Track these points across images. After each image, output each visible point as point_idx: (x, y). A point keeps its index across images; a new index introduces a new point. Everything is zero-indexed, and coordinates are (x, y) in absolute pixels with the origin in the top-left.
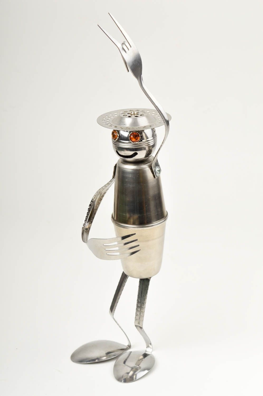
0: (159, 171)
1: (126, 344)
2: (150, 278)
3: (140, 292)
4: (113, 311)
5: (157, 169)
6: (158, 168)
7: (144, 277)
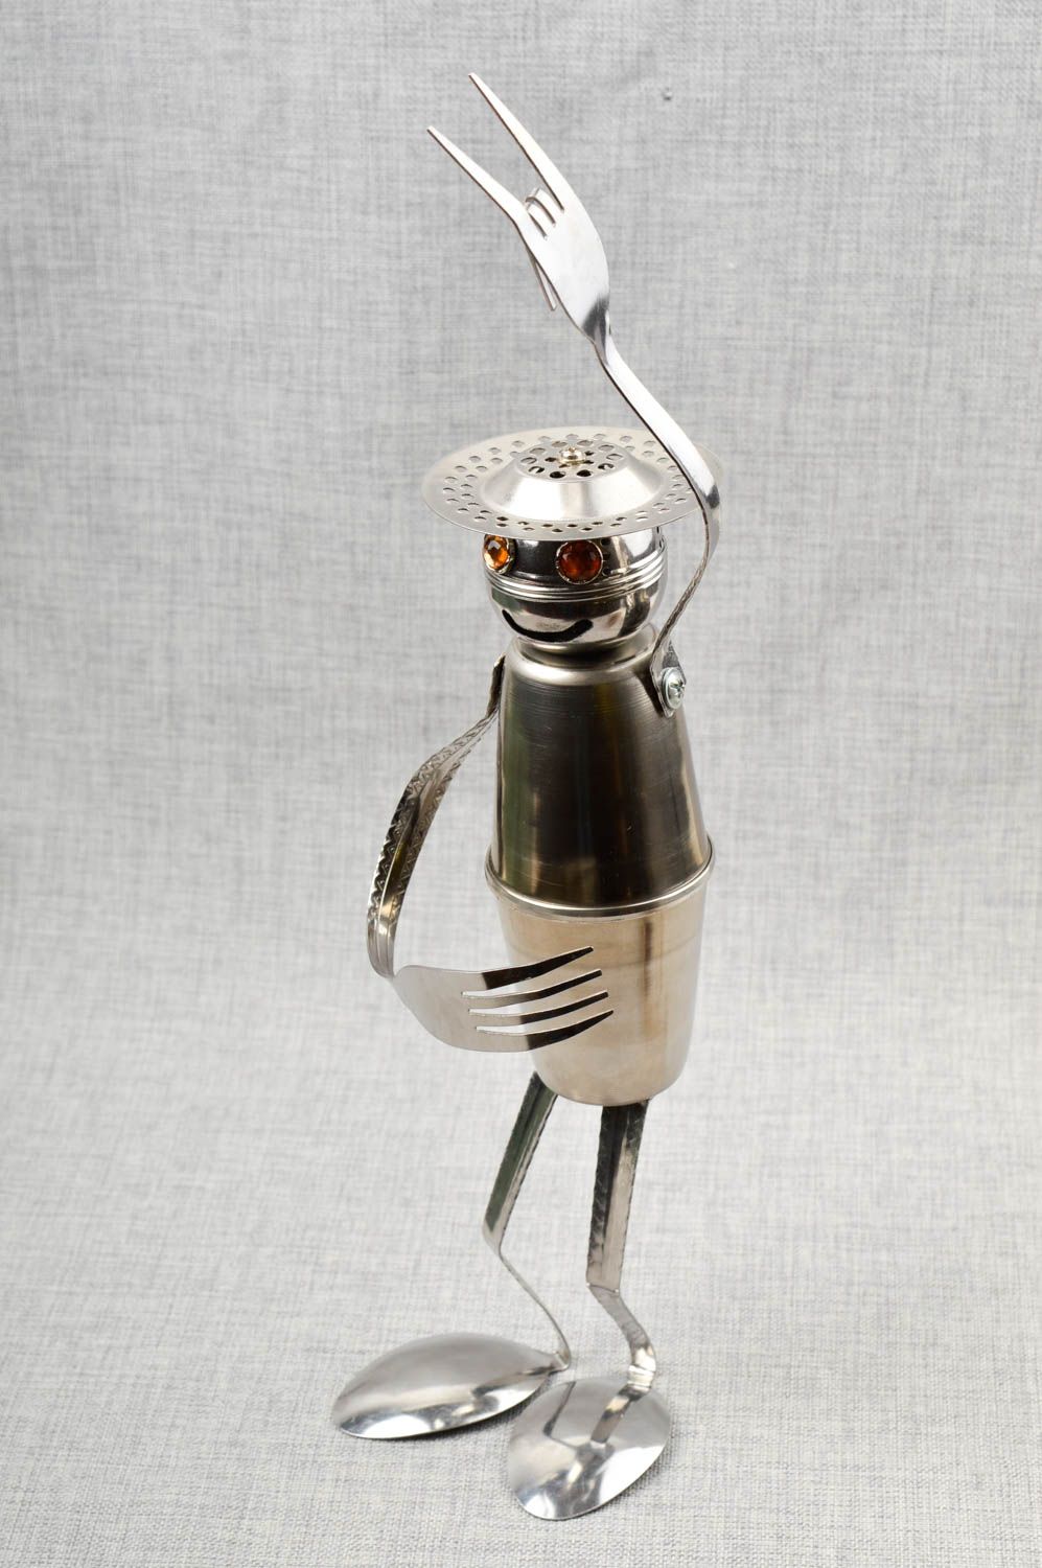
0: (680, 685)
1: (549, 1345)
2: (647, 1101)
3: (605, 1155)
4: (499, 1224)
5: (671, 678)
7: (623, 1098)
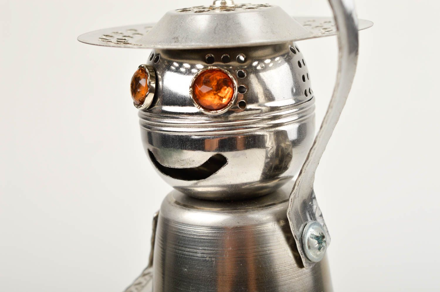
0: (321, 238)
5: (311, 232)
6: (315, 226)
